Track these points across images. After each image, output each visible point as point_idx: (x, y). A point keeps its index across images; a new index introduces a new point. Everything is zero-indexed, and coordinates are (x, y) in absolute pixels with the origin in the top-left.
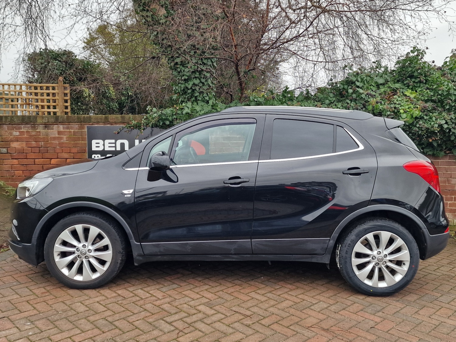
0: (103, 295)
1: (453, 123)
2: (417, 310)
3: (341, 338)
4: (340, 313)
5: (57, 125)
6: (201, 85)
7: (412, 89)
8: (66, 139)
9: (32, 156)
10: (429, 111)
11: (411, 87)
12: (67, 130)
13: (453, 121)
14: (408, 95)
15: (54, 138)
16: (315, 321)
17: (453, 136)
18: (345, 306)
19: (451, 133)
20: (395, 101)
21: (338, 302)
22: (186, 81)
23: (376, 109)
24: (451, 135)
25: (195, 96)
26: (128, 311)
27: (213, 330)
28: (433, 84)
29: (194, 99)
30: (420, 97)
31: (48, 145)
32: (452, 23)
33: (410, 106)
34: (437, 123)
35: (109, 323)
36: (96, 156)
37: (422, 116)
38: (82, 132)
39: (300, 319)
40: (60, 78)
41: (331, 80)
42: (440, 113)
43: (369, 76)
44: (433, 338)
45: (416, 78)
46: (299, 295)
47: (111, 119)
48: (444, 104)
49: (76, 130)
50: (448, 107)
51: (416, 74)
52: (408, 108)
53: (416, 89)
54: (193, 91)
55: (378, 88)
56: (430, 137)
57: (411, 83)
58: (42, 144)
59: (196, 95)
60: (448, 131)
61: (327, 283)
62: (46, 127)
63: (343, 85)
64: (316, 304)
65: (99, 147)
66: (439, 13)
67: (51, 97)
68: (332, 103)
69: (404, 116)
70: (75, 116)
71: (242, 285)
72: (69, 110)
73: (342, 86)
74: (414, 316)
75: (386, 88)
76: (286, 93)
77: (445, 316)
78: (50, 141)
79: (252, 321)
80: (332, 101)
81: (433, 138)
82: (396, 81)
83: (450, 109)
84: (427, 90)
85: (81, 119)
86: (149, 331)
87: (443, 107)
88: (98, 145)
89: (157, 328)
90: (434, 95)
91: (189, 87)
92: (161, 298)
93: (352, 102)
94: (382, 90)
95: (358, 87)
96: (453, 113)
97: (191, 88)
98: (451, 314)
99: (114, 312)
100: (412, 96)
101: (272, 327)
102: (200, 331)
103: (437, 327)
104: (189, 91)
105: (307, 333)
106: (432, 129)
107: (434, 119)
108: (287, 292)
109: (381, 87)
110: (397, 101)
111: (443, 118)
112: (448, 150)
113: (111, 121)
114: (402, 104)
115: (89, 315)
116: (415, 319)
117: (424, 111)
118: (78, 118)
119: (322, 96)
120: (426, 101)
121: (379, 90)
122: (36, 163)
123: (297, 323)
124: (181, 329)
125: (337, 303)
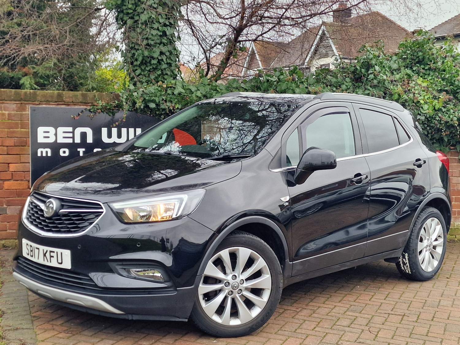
7: (423, 77)
11: (421, 74)
14: (419, 83)
34: (456, 116)
36: (44, 150)
38: (22, 115)
45: (426, 64)
47: (66, 98)
49: (13, 112)
51: (426, 60)
53: (426, 76)
57: (421, 70)
65: (48, 137)
69: (425, 107)
81: (447, 133)
84: (440, 79)
85: (20, 96)
88: (46, 135)
90: (447, 85)
106: (452, 122)
107: (452, 111)
113: (67, 100)
118: (16, 94)
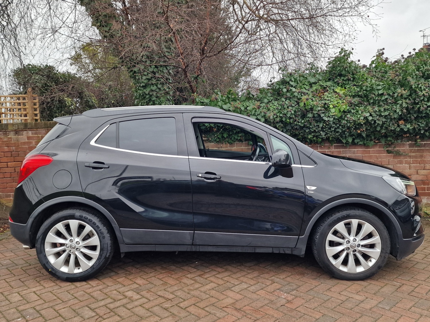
0: (42, 285)
1: (377, 115)
2: (330, 286)
3: (250, 316)
4: (258, 293)
5: (26, 131)
6: (158, 90)
7: (342, 86)
8: (35, 143)
9: (5, 159)
10: (355, 105)
11: (340, 84)
12: (35, 135)
13: (377, 113)
14: (338, 92)
15: (24, 143)
16: (232, 301)
17: (379, 127)
18: (264, 285)
19: (376, 125)
20: (326, 98)
21: (259, 282)
22: (145, 87)
23: (308, 105)
24: (377, 126)
25: (153, 101)
26: (58, 300)
27: (132, 314)
28: (359, 81)
29: (152, 103)
30: (348, 93)
31: (19, 150)
32: (374, 26)
33: (338, 101)
34: (363, 115)
35: (36, 312)
37: (350, 110)
39: (218, 300)
40: (29, 89)
41: (271, 81)
42: (365, 107)
43: (303, 77)
44: (337, 313)
45: (345, 76)
46: (225, 277)
48: (369, 99)
50: (372, 101)
51: (343, 72)
52: (337, 103)
53: (346, 86)
54: (151, 96)
55: (311, 87)
56: (359, 129)
57: (341, 81)
58: (14, 149)
59: (153, 99)
60: (373, 122)
61: (254, 265)
62: (16, 133)
63: (279, 85)
64: (237, 285)
66: (363, 17)
67: (22, 107)
68: (270, 101)
69: (333, 110)
70: (42, 123)
71: (176, 270)
72: (38, 117)
73: (278, 87)
74: (325, 293)
75: (317, 87)
76: (229, 94)
77: (354, 292)
78: (21, 146)
79: (172, 304)
80: (270, 100)
81: (361, 130)
82: (327, 80)
83: (375, 102)
84: (354, 87)
85: (48, 125)
86: (70, 317)
87: (368, 101)
89: (79, 315)
90: (360, 91)
91: (147, 93)
92: (94, 286)
93: (287, 100)
94: (314, 88)
95: (292, 86)
96: (377, 106)
97: (149, 94)
98: (360, 289)
99: (45, 301)
100: (341, 93)
101: (188, 309)
102: (119, 316)
103: (343, 302)
104: (147, 96)
105: (219, 314)
106: (359, 121)
107: (360, 112)
108: (215, 275)
109: (313, 85)
110: (328, 97)
111: (368, 111)
112: (377, 140)
114: (332, 100)
115: (21, 305)
116: (324, 296)
117: (351, 105)
118: (45, 124)
119: (261, 96)
120: (354, 97)
121: (312, 89)
122: (8, 166)
123: (213, 305)
124: (101, 315)
125: (257, 283)
